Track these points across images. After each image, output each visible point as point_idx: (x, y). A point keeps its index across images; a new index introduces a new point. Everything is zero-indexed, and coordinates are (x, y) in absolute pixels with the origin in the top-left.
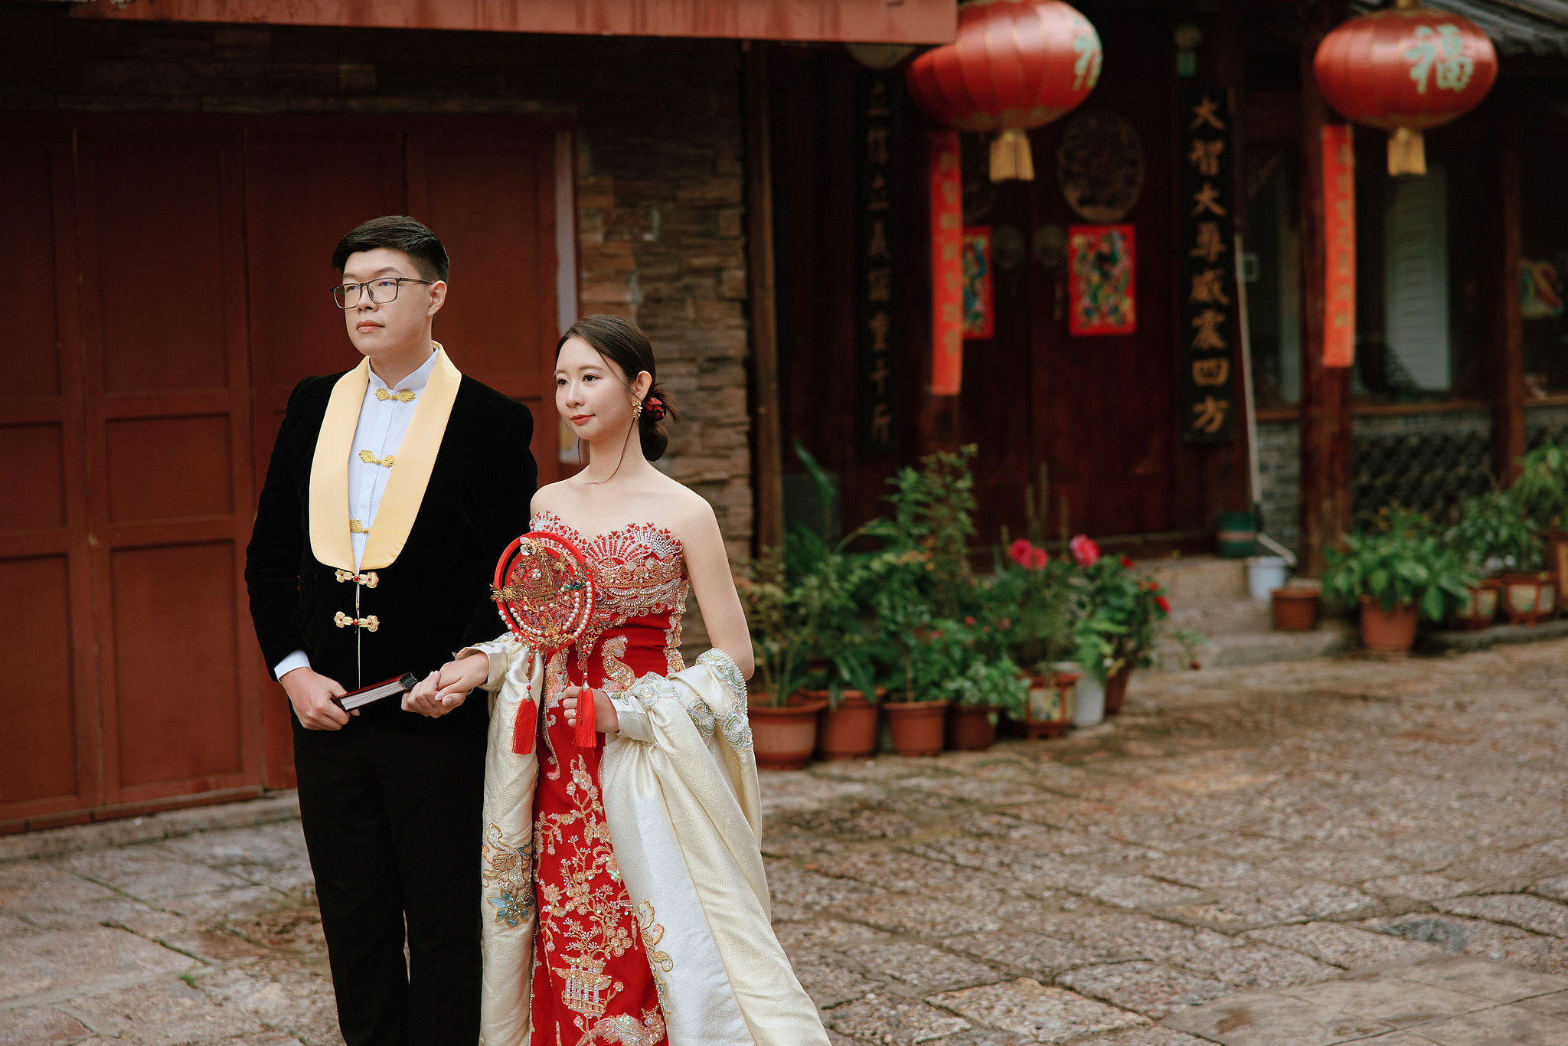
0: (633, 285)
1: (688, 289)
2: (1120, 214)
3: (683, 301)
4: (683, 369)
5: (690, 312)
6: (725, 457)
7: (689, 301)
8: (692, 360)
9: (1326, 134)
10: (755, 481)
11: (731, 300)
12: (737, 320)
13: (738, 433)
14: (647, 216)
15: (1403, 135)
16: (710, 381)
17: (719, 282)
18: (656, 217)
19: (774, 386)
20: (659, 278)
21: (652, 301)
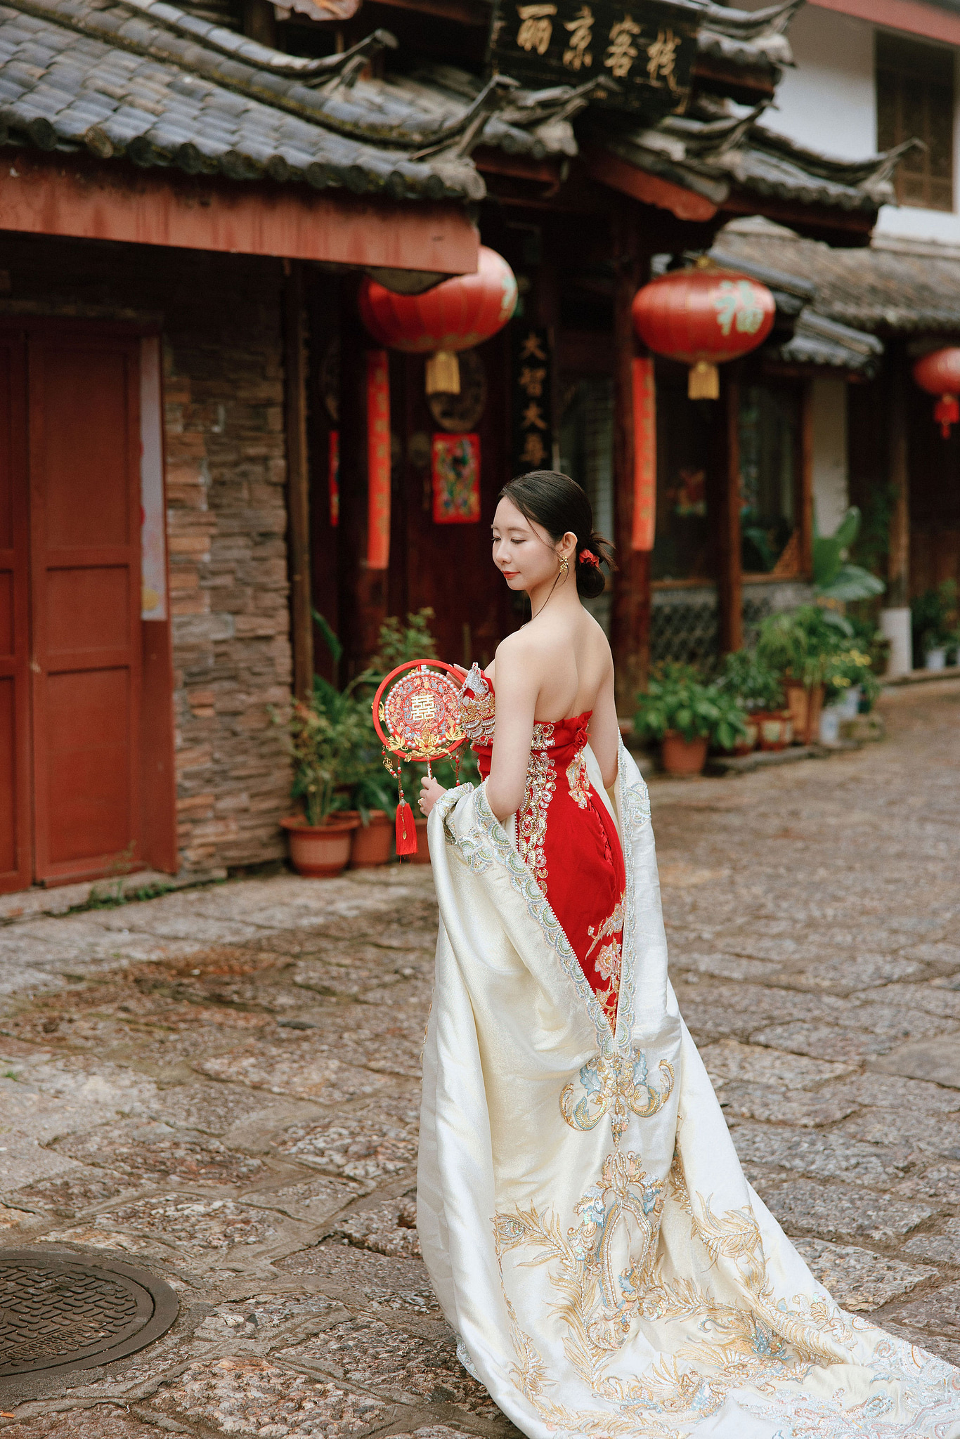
0: (205, 470)
1: (244, 474)
2: (468, 425)
3: (239, 484)
4: (241, 541)
5: (245, 494)
6: (271, 616)
7: (245, 484)
8: (248, 535)
9: (635, 365)
10: (292, 637)
11: (275, 485)
12: (279, 502)
13: (280, 596)
14: (215, 412)
15: (702, 368)
16: (261, 552)
17: (267, 469)
18: (221, 412)
19: (306, 557)
20: (223, 464)
21: (219, 483)
